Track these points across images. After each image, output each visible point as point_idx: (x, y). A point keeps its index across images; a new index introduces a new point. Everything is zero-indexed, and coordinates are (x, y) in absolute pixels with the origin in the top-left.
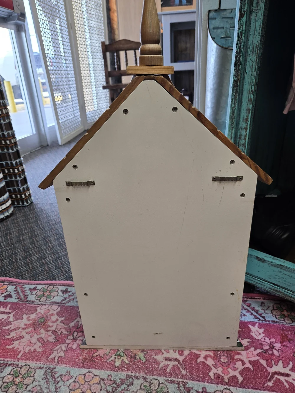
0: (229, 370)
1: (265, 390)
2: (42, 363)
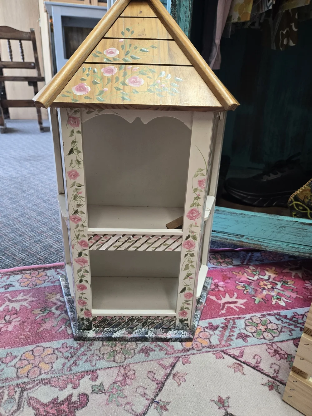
1: (220, 317)
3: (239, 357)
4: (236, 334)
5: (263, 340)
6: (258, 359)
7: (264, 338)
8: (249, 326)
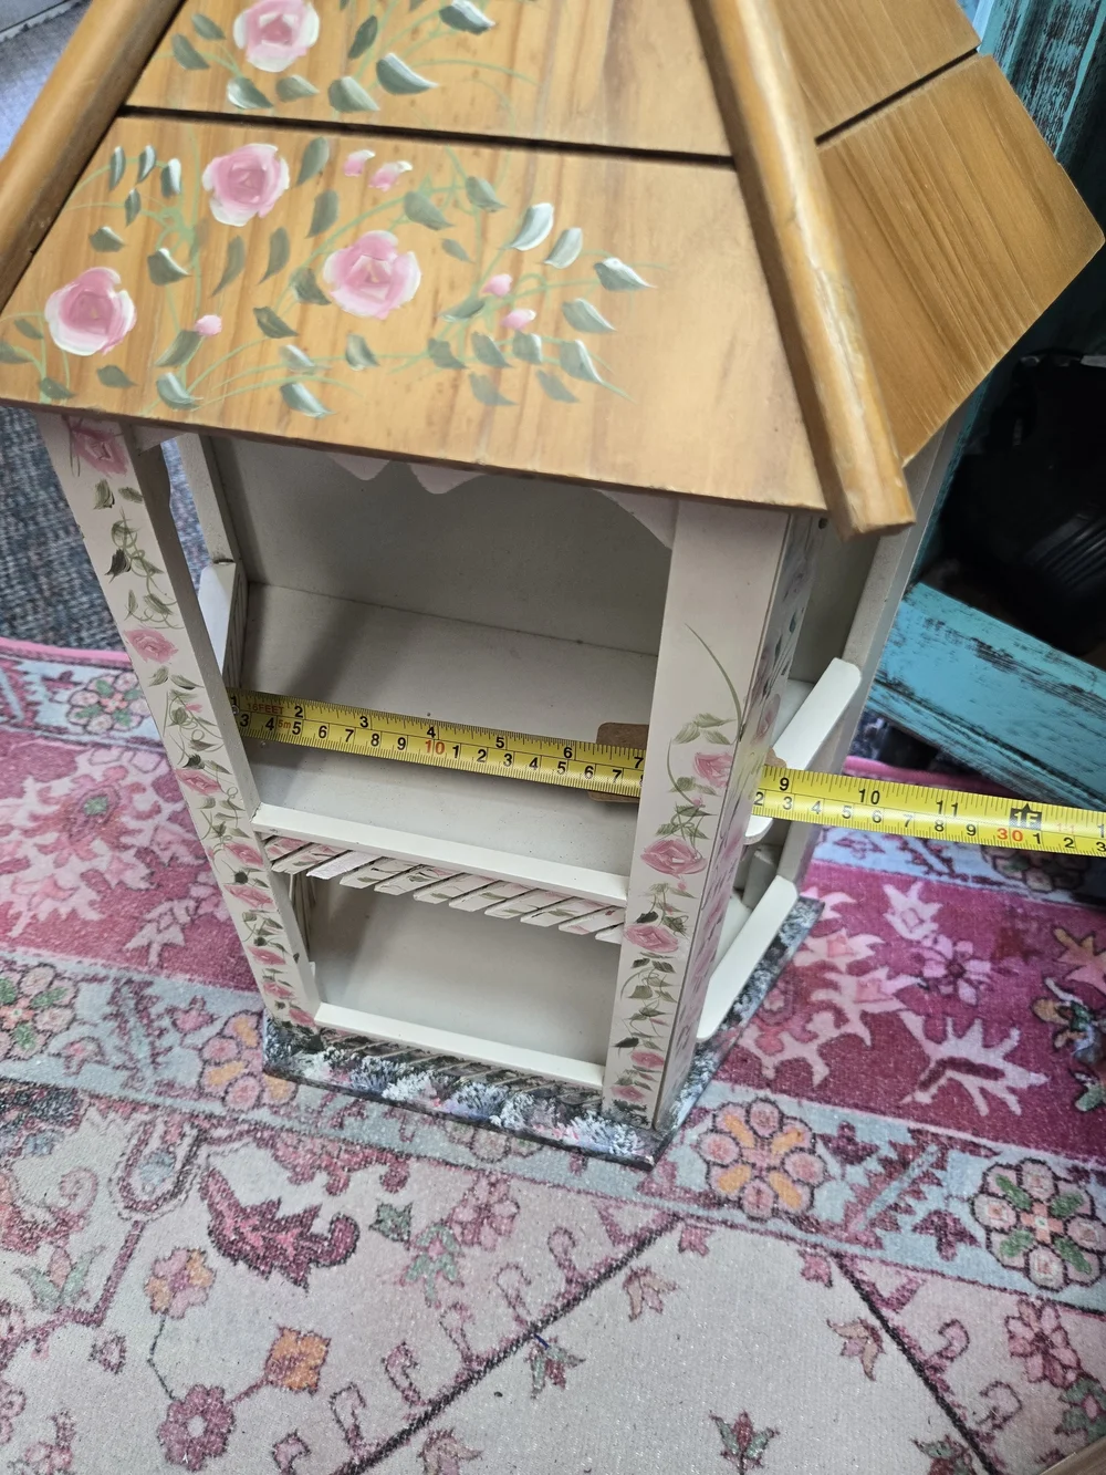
0: (786, 1038)
1: (900, 1116)
2: (101, 961)
3: (887, 1303)
4: (921, 1210)
5: (1018, 1276)
6: (955, 1343)
7: (1026, 1271)
8: (993, 1195)
